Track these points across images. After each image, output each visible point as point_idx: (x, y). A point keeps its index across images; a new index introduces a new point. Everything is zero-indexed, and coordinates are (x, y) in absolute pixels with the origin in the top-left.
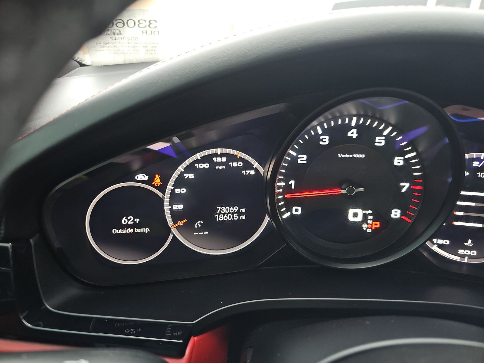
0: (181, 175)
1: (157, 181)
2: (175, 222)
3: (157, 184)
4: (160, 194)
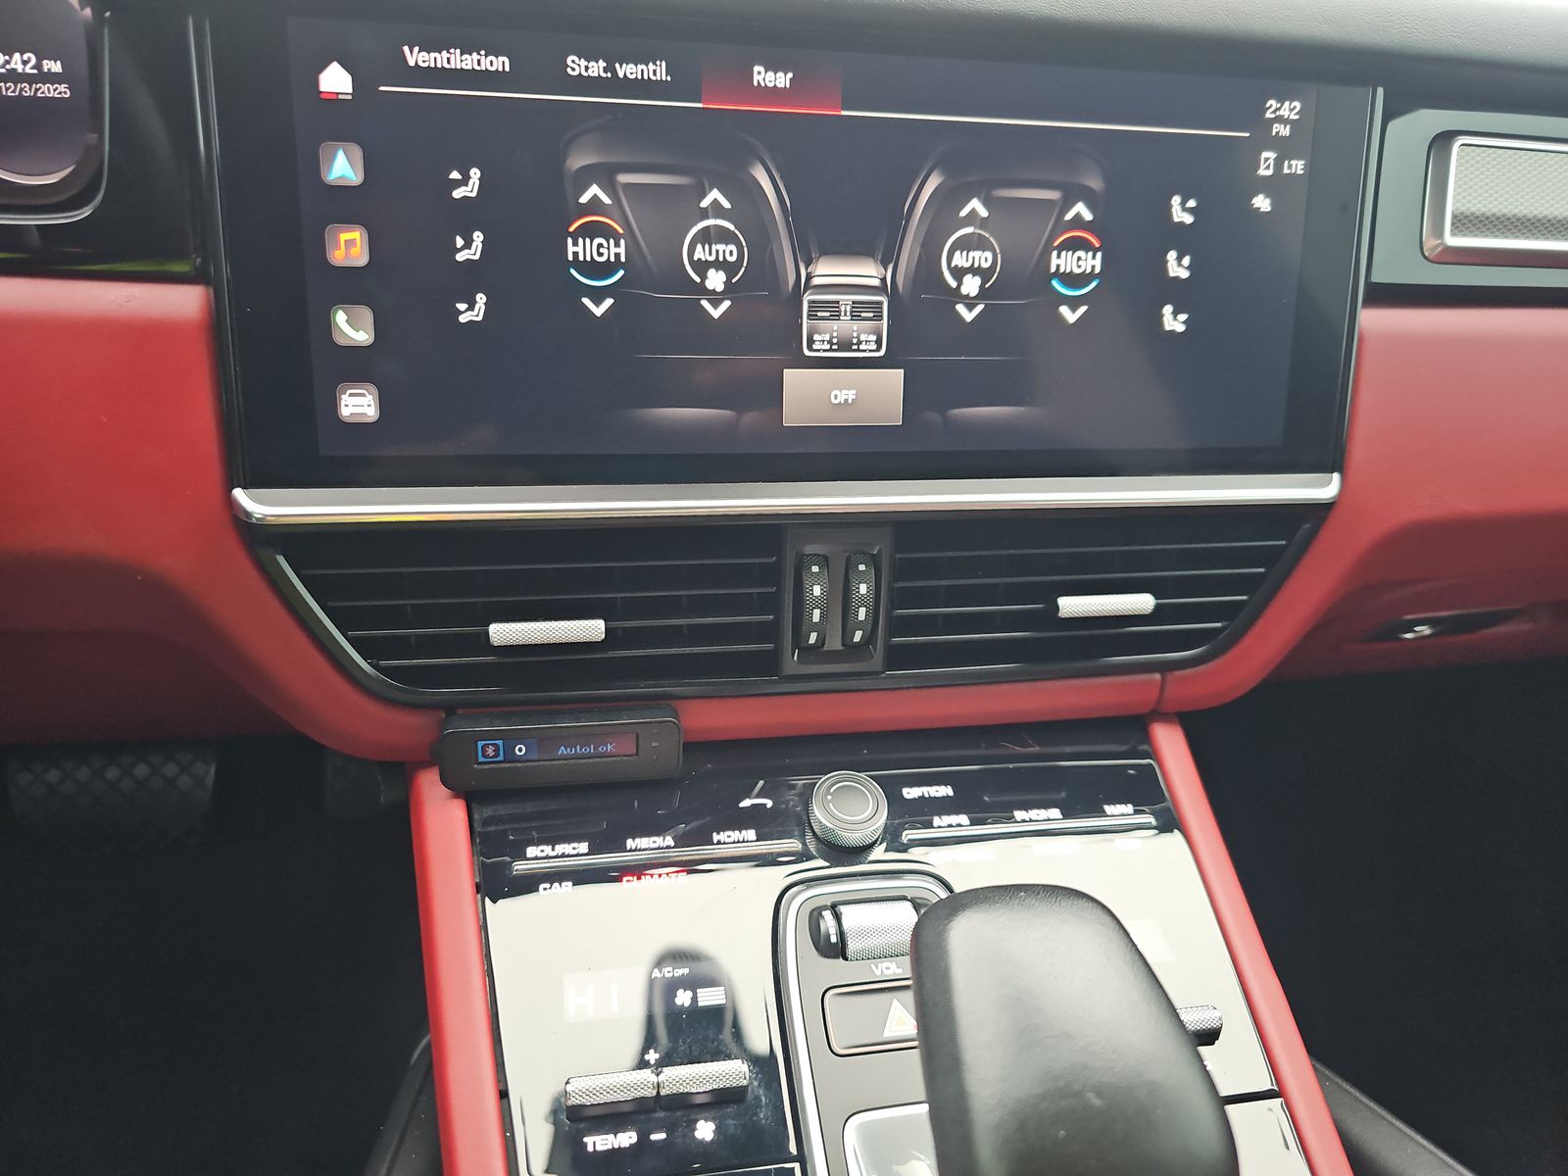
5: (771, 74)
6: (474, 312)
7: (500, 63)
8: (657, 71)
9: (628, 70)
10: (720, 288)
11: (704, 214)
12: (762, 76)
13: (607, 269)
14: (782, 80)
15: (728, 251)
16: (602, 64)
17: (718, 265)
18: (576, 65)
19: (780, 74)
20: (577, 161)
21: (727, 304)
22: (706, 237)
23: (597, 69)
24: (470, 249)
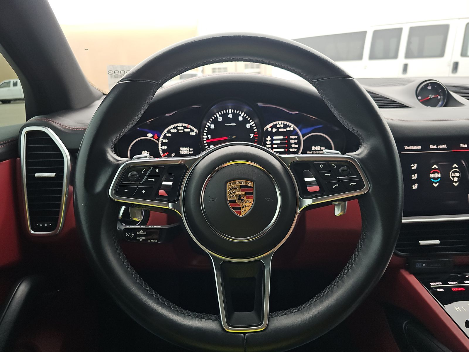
0: (165, 135)
1: (156, 136)
2: (163, 153)
3: (156, 138)
4: (157, 142)
5: (464, 145)
6: (415, 187)
7: (420, 147)
8: (445, 146)
9: (439, 147)
10: (456, 181)
11: (454, 168)
12: (462, 145)
13: (437, 179)
14: (466, 146)
15: (458, 174)
16: (436, 146)
17: (456, 177)
18: (432, 147)
19: (465, 145)
20: (432, 162)
21: (458, 183)
22: (454, 172)
23: (435, 147)
24: (415, 177)
